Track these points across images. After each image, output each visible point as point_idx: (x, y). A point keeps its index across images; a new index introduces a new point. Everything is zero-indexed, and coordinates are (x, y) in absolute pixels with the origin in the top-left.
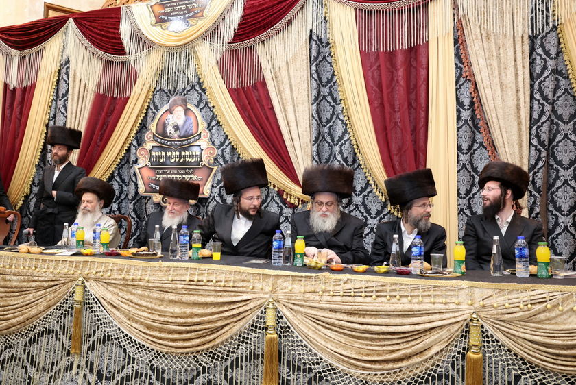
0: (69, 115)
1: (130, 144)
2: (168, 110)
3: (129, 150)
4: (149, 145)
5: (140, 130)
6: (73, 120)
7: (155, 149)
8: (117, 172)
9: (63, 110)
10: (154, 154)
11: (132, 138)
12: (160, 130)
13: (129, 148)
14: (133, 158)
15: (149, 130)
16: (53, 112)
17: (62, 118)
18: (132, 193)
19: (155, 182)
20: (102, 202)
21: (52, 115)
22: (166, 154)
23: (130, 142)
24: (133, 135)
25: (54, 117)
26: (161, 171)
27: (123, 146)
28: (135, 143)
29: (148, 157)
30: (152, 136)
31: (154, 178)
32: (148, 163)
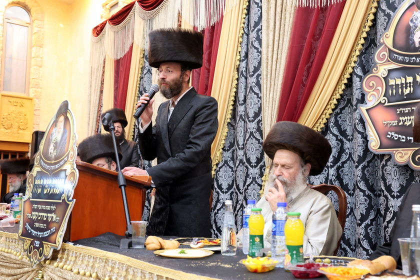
0: (264, 50)
1: (351, 74)
2: (413, 4)
3: (349, 85)
4: (382, 70)
5: (366, 49)
6: (270, 55)
7: (393, 74)
8: (333, 120)
9: (256, 44)
10: (392, 82)
11: (353, 65)
12: (401, 41)
13: (350, 80)
14: (357, 95)
15: (381, 45)
16: (244, 50)
17: (256, 54)
18: (359, 151)
19: (398, 129)
20: (308, 167)
21: (243, 54)
22: (415, 79)
23: (350, 70)
24: (355, 58)
25: (246, 56)
26: (407, 110)
27: (340, 80)
28: (359, 71)
29: (382, 89)
30: (387, 54)
31: (395, 123)
32: (382, 99)
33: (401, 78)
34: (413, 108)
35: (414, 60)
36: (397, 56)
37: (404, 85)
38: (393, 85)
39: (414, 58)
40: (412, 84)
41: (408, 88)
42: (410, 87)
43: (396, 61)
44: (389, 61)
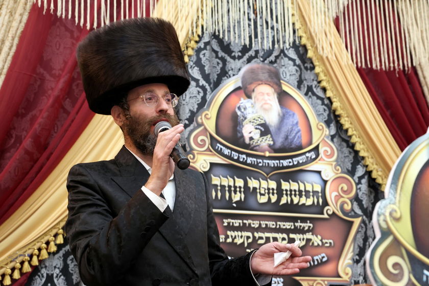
2: (239, 89)
4: (202, 160)
12: (227, 129)
30: (209, 141)
33: (227, 178)
34: (245, 221)
35: (244, 159)
36: (222, 147)
37: (233, 189)
38: (217, 186)
39: (244, 156)
40: (242, 190)
41: (238, 193)
42: (240, 192)
43: (220, 153)
44: (211, 151)
